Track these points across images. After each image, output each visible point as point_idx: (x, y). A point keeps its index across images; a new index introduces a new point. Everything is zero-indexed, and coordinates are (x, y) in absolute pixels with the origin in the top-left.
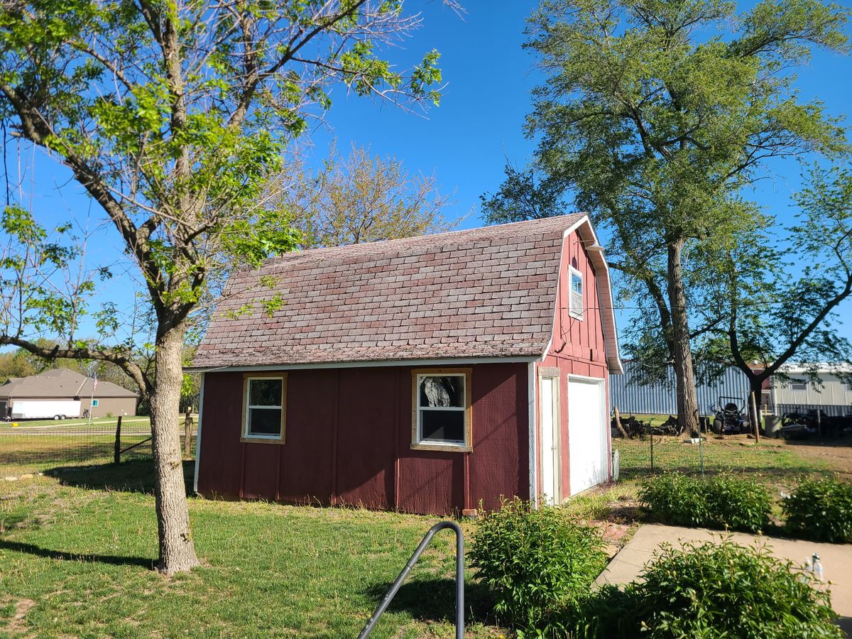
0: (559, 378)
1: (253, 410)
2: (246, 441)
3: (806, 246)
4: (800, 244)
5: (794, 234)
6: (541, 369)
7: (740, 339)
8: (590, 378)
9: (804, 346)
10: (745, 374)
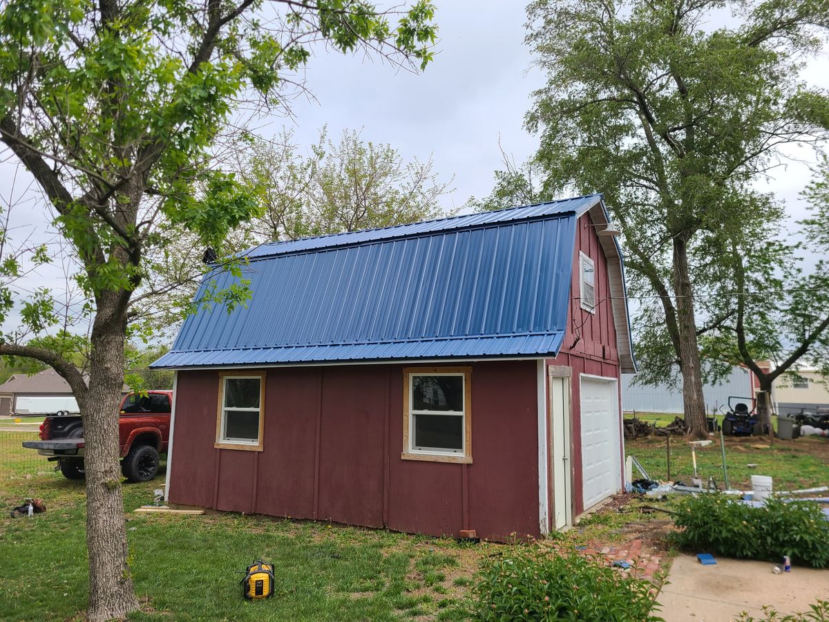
0: (570, 378)
1: (229, 412)
2: (221, 447)
3: (818, 239)
4: (813, 238)
5: (807, 226)
6: (551, 368)
7: (749, 338)
8: (603, 378)
9: (817, 344)
10: (753, 372)
